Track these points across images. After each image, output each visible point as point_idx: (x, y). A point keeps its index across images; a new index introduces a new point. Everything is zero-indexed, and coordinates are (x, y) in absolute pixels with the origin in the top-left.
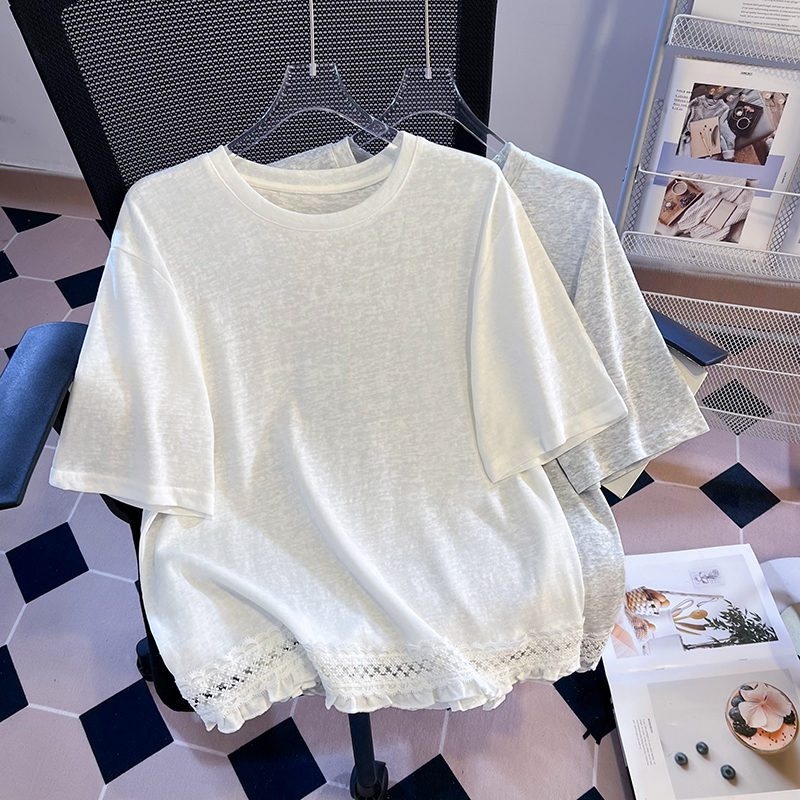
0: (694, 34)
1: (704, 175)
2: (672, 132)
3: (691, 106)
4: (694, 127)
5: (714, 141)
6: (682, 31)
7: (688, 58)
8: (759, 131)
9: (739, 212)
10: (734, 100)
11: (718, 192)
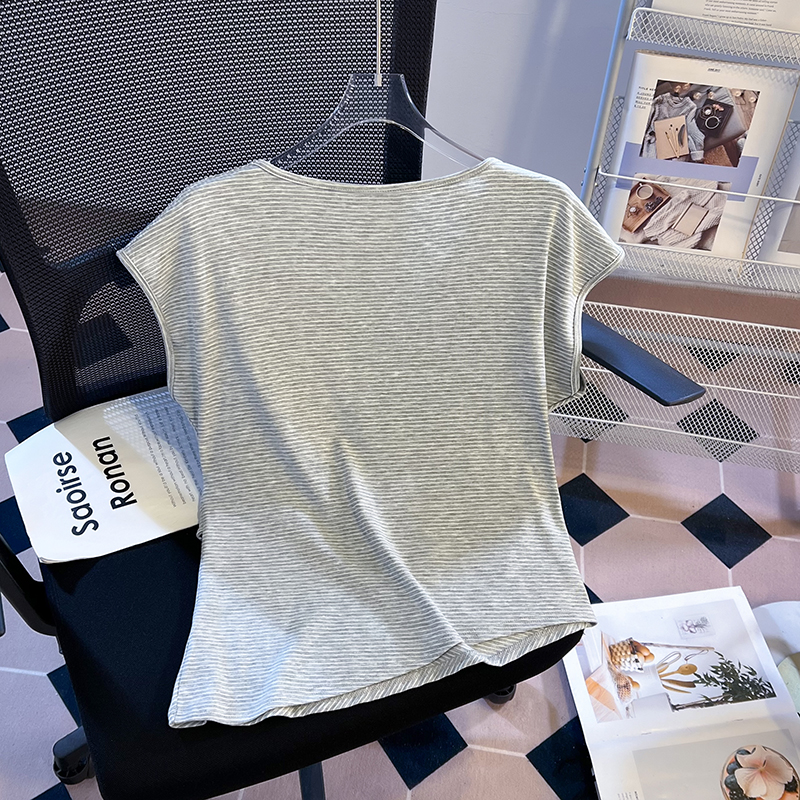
0: (655, 28)
1: (672, 178)
2: (634, 131)
3: (654, 105)
4: (658, 126)
5: (681, 142)
6: (642, 26)
7: (650, 53)
8: (730, 130)
9: (711, 217)
10: (701, 98)
11: (686, 195)
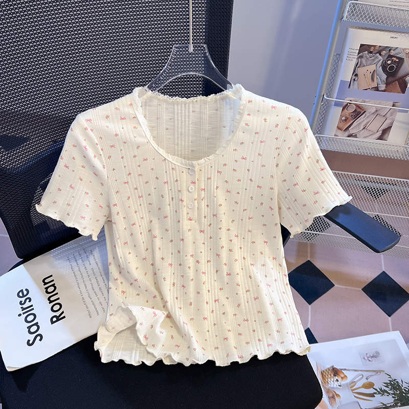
0: (360, 13)
1: (367, 100)
2: (346, 73)
3: (358, 58)
4: (360, 71)
5: (373, 79)
6: (352, 12)
7: (356, 28)
8: (401, 73)
9: (388, 121)
10: (386, 54)
11: (375, 110)
